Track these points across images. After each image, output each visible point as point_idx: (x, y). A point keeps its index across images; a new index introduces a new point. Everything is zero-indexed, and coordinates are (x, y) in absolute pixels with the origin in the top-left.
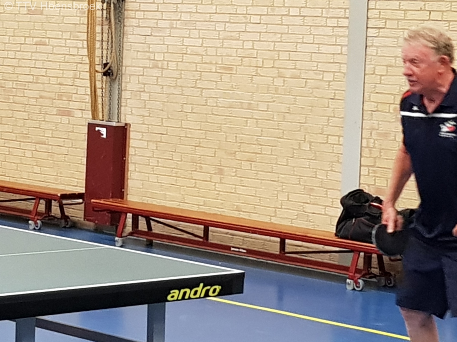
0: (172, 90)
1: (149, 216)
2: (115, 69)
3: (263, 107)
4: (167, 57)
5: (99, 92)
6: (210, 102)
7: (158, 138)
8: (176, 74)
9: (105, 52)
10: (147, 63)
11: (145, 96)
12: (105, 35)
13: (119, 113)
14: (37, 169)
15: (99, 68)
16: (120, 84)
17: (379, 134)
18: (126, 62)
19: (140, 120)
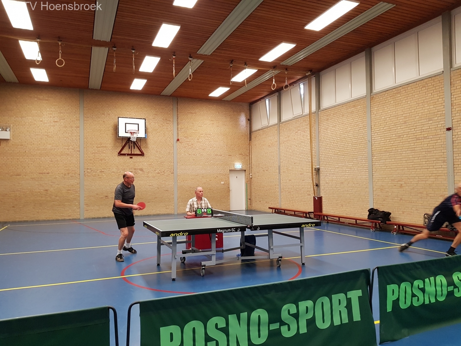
0: (331, 188)
1: (327, 216)
2: (318, 184)
3: (351, 191)
4: (329, 181)
5: (315, 190)
6: (339, 190)
7: (328, 199)
8: (331, 185)
9: (316, 181)
10: (325, 183)
11: (325, 190)
12: (316, 178)
13: (320, 194)
14: (304, 207)
15: (315, 185)
16: (320, 188)
17: (377, 195)
18: (321, 183)
19: (324, 195)
